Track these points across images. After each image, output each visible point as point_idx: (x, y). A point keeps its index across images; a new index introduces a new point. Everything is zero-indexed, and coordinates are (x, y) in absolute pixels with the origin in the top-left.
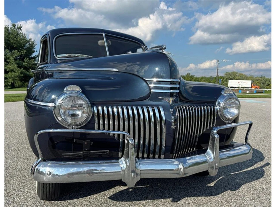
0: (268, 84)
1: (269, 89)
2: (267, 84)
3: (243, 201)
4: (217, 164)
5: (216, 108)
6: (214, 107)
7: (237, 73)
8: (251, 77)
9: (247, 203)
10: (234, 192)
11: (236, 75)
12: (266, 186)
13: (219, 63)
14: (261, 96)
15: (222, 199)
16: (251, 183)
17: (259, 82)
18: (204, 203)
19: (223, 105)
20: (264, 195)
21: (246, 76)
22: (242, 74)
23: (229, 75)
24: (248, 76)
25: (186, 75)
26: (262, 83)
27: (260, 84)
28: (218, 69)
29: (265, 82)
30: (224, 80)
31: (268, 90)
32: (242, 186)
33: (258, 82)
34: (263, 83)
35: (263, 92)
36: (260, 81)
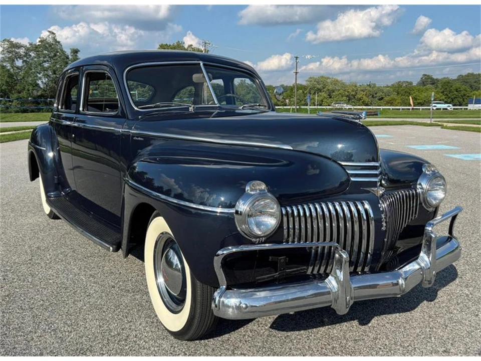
0: (381, 97)
1: (383, 107)
2: (379, 97)
3: (452, 315)
4: (434, 272)
5: (418, 191)
6: (416, 191)
7: (328, 78)
8: (353, 86)
9: (457, 317)
10: (432, 303)
11: (328, 83)
12: (469, 290)
13: (298, 61)
14: (379, 123)
15: (422, 314)
16: (447, 287)
17: (366, 95)
18: (403, 323)
19: (428, 187)
20: (473, 304)
21: (343, 84)
22: (337, 81)
23: (315, 81)
24: (348, 84)
25: (239, 84)
26: (371, 96)
27: (368, 97)
28: (296, 73)
29: (376, 94)
30: (305, 92)
31: (383, 109)
32: (438, 293)
33: (365, 93)
34: (373, 96)
35: (377, 115)
36: (368, 93)
